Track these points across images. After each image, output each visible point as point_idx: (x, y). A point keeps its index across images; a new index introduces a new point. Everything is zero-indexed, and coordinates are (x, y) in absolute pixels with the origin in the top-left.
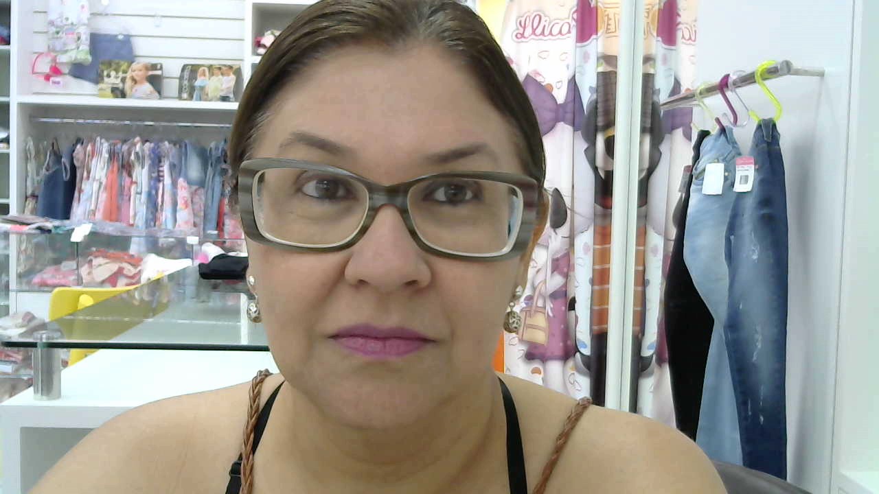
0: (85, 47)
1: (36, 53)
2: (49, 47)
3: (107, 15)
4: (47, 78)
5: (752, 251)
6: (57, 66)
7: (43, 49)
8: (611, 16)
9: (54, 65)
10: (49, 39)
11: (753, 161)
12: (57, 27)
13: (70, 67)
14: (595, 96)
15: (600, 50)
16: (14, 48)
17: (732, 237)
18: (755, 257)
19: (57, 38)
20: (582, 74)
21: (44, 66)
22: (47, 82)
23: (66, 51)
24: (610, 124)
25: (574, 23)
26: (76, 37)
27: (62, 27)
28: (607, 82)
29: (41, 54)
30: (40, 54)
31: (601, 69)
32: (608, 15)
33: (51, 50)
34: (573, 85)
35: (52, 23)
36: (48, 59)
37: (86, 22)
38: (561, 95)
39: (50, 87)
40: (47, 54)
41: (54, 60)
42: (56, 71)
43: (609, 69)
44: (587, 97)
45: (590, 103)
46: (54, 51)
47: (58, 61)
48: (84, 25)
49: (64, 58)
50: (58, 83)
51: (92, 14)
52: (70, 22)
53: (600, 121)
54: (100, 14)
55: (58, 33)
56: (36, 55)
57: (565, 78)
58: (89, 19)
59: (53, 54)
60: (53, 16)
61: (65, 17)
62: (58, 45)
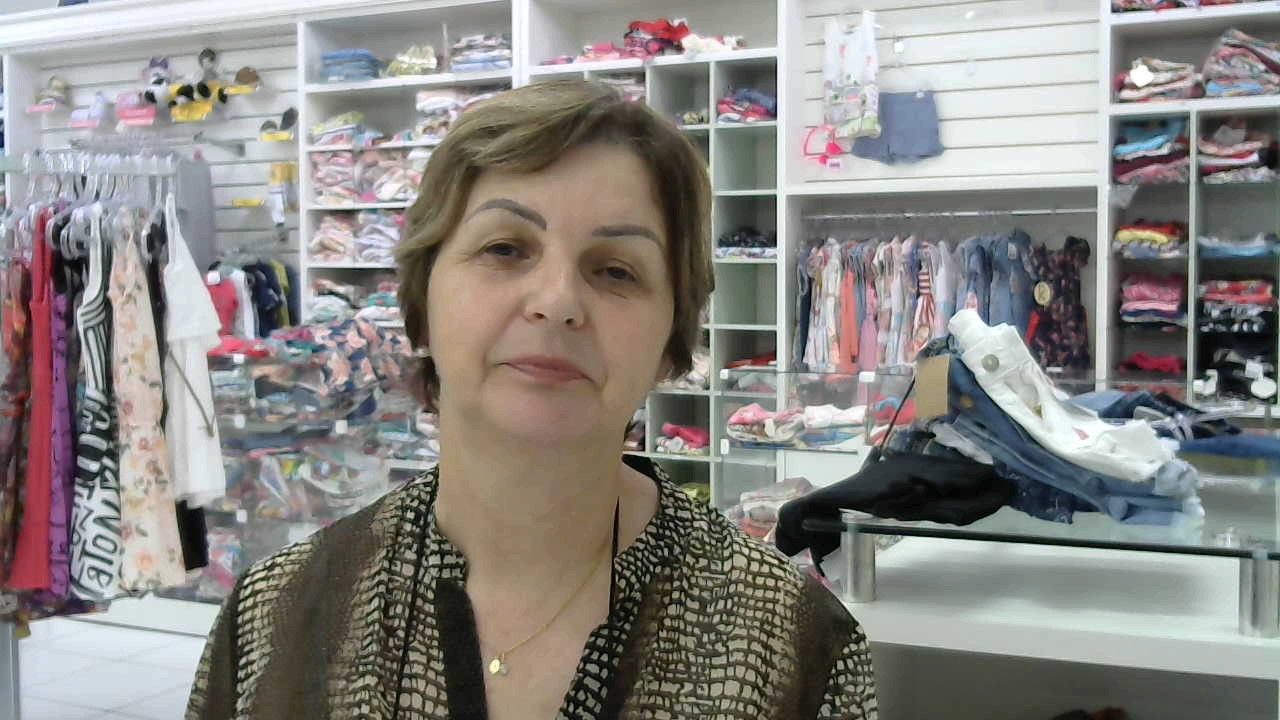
0: (872, 112)
1: (808, 127)
2: (825, 119)
3: (901, 66)
4: (824, 159)
6: (836, 143)
7: (818, 120)
9: (832, 141)
10: (825, 107)
12: (837, 89)
13: (853, 142)
16: (781, 123)
19: (835, 105)
21: (819, 145)
22: (822, 165)
23: (848, 121)
26: (859, 101)
27: (842, 89)
29: (816, 127)
30: (814, 128)
33: (828, 121)
35: (828, 85)
36: (827, 133)
37: (873, 78)
39: (827, 172)
40: (824, 127)
41: (832, 134)
42: (834, 149)
46: (832, 122)
47: (837, 136)
48: (871, 83)
49: (844, 131)
50: (837, 165)
51: (881, 67)
52: (852, 79)
54: (892, 67)
55: (836, 97)
56: (809, 130)
58: (876, 75)
59: (830, 127)
60: (830, 75)
61: (845, 75)
62: (837, 114)
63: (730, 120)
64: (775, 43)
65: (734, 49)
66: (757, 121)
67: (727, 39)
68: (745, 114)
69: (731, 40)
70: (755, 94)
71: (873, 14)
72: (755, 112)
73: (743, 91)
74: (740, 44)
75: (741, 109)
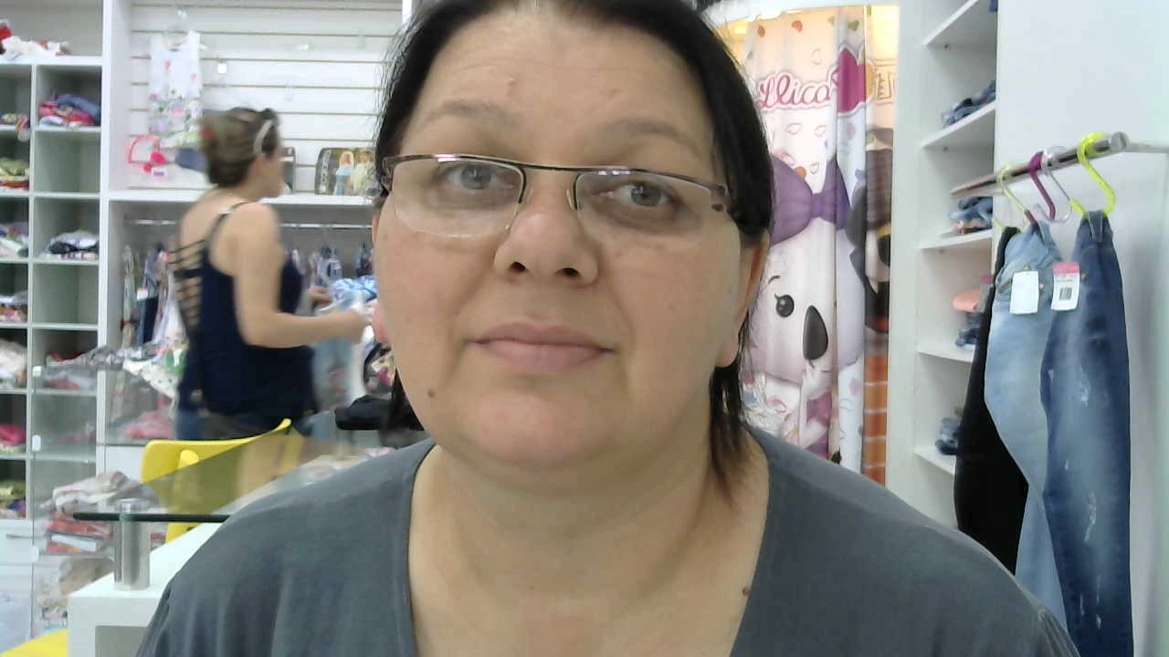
0: (194, 129)
1: (132, 136)
2: (150, 129)
3: (224, 86)
4: (148, 167)
5: (1080, 391)
6: (160, 152)
7: (142, 130)
8: (885, 77)
9: (156, 151)
10: (151, 119)
11: (1077, 268)
12: (160, 102)
13: (177, 153)
14: (863, 184)
15: (869, 121)
16: (105, 130)
17: (1051, 373)
18: (1085, 398)
19: (160, 117)
20: (846, 154)
21: (144, 153)
22: (148, 174)
23: (173, 133)
24: (884, 219)
25: (834, 86)
26: (184, 115)
27: (166, 103)
28: (879, 165)
29: (141, 137)
30: (139, 138)
31: (870, 147)
32: (880, 75)
33: (153, 131)
34: (835, 170)
35: (154, 97)
36: (150, 144)
37: (198, 95)
38: (817, 182)
39: (152, 180)
40: (148, 137)
41: (156, 145)
42: (158, 159)
43: (883, 146)
44: (853, 184)
45: (856, 193)
46: (157, 133)
47: (161, 146)
48: (196, 99)
49: (170, 143)
50: (161, 174)
51: (205, 85)
52: (177, 95)
53: (871, 216)
54: (216, 86)
55: (161, 110)
56: (133, 140)
57: (823, 158)
58: (201, 92)
59: (155, 137)
60: (156, 89)
61: (171, 89)
62: (161, 125)
63: (52, 124)
64: (100, 54)
65: (57, 54)
66: (80, 126)
67: (49, 44)
68: (69, 119)
69: (56, 47)
70: (78, 101)
71: (198, 35)
72: (77, 118)
73: (66, 97)
74: (65, 51)
75: (64, 114)
